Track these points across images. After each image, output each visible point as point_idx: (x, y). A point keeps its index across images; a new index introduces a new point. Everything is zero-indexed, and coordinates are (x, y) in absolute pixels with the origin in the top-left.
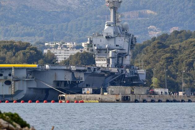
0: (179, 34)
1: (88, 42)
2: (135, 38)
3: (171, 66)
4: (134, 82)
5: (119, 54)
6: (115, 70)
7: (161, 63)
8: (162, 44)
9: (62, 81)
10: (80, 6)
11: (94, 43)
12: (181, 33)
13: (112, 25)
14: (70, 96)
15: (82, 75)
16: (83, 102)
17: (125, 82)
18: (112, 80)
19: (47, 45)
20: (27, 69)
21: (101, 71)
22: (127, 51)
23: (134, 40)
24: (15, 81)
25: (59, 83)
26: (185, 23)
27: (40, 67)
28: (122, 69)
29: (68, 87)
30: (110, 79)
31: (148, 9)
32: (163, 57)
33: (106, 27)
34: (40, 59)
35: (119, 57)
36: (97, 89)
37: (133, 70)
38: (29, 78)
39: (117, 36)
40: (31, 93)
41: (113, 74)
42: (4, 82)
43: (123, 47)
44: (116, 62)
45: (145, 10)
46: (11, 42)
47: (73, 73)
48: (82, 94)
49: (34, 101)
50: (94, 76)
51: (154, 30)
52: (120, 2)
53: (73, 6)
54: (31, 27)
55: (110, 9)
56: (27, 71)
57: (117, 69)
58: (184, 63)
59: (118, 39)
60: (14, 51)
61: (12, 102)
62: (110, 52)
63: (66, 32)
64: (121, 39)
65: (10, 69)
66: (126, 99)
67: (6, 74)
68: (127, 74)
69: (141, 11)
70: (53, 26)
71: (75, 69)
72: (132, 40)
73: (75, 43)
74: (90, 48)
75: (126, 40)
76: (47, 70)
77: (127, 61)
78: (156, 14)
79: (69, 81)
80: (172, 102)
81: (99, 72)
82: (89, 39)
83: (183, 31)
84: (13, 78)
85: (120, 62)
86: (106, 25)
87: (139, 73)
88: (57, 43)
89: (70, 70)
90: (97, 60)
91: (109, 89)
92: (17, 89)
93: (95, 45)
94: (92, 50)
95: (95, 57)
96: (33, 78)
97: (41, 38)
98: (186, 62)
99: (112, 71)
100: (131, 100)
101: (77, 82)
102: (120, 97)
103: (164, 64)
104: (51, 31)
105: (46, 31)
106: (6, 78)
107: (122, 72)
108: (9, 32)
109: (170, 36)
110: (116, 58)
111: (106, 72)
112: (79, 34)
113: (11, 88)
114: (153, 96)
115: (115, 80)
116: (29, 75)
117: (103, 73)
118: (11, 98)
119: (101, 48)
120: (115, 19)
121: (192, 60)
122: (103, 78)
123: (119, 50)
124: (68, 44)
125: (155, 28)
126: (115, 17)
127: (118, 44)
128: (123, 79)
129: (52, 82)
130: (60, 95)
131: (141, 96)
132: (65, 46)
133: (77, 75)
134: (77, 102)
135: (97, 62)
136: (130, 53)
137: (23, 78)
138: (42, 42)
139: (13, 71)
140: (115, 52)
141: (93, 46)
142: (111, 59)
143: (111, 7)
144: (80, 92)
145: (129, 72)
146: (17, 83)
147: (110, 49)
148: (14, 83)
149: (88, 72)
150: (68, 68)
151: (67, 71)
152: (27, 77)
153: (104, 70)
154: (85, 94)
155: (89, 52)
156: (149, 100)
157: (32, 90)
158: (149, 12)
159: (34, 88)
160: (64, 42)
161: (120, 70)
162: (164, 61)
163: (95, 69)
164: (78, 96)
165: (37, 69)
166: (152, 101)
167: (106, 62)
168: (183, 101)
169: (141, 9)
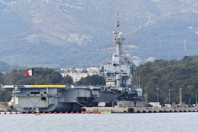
0: (159, 62)
1: (101, 69)
2: (135, 65)
3: (157, 85)
4: (134, 98)
5: (124, 77)
6: (121, 89)
7: (150, 83)
8: (149, 69)
9: (83, 97)
10: (84, 43)
11: (105, 69)
12: (160, 61)
13: (118, 56)
14: (89, 108)
15: (97, 93)
16: (100, 113)
17: (127, 97)
18: (118, 96)
19: (63, 70)
20: (58, 88)
21: (111, 89)
22: (129, 75)
23: (134, 67)
24: (49, 97)
25: (81, 99)
26: (158, 54)
27: (67, 87)
28: (126, 88)
29: (87, 102)
30: (116, 96)
31: (132, 44)
32: (151, 79)
33: (113, 57)
34: (62, 81)
35: (123, 79)
36: (108, 103)
37: (133, 89)
38: (59, 95)
39: (121, 64)
40: (61, 106)
41: (119, 92)
42: (41, 98)
43: (126, 72)
44: (121, 83)
45: (130, 45)
46: (40, 68)
47: (91, 91)
48: (98, 107)
49: (64, 112)
50: (106, 93)
51: (136, 59)
52: (124, 39)
53: (79, 42)
54: (50, 57)
55: (116, 44)
56: (57, 90)
57: (122, 88)
58: (166, 83)
59: (122, 66)
60: (42, 75)
61: (47, 113)
62: (117, 75)
63: (74, 61)
64: (125, 66)
65: (45, 88)
66: (131, 111)
67: (42, 92)
68: (129, 92)
69: (127, 46)
70: (65, 57)
71: (93, 88)
72: (132, 67)
73: (82, 69)
74: (102, 73)
75: (129, 67)
76: (72, 89)
77: (129, 82)
78: (137, 48)
79: (88, 97)
80: (163, 112)
81: (110, 90)
82: (101, 66)
83: (162, 60)
84: (48, 95)
85: (124, 83)
86: (113, 56)
87: (137, 90)
88: (69, 69)
89: (89, 89)
90: (107, 82)
91: (118, 103)
92: (50, 103)
93: (105, 71)
94: (104, 74)
95: (105, 79)
96: (62, 95)
97: (57, 65)
98: (168, 82)
99: (119, 90)
100: (135, 111)
101: (94, 98)
102: (126, 109)
103: (152, 84)
104: (64, 60)
105: (60, 60)
106: (42, 95)
107: (126, 90)
108: (34, 61)
109: (153, 63)
110: (121, 80)
111: (114, 90)
112: (83, 62)
113: (46, 103)
114: (150, 108)
115: (120, 96)
116: (59, 93)
117: (112, 91)
118: (46, 110)
119: (110, 73)
120: (120, 51)
121: (172, 81)
122: (112, 95)
123: (123, 74)
124: (77, 69)
125: (137, 58)
126: (120, 50)
127: (122, 70)
128: (126, 95)
129: (75, 98)
130: (83, 108)
131: (142, 108)
132: (75, 71)
133: (94, 93)
134: (96, 113)
135: (107, 83)
136: (131, 76)
137: (55, 95)
138: (59, 68)
139: (47, 90)
140: (120, 76)
141: (104, 71)
142: (117, 81)
143: (117, 43)
144: (97, 105)
145: (131, 90)
146: (50, 99)
147: (116, 73)
148: (48, 99)
149: (101, 90)
150: (88, 87)
151: (87, 90)
152: (57, 95)
153: (113, 89)
154: (100, 107)
155: (101, 75)
156: (147, 111)
157: (61, 104)
158: (132, 46)
159: (63, 103)
160: (74, 67)
161: (124, 89)
162: (151, 81)
163: (106, 88)
164: (95, 109)
165: (65, 88)
166: (150, 112)
167: (114, 83)
168: (171, 112)
169: (127, 45)
